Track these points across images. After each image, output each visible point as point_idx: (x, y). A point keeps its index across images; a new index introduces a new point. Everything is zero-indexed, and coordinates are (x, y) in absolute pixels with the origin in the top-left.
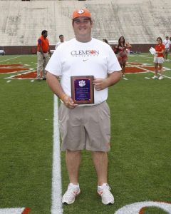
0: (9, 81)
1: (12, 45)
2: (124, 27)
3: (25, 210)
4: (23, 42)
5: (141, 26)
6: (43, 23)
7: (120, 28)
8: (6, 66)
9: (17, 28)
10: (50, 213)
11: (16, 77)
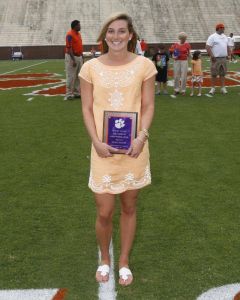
0: (30, 99)
1: (34, 44)
2: (206, 16)
3: (58, 293)
4: (50, 40)
5: (233, 15)
6: (81, 11)
7: (200, 16)
8: (26, 76)
9: (42, 19)
10: (97, 298)
11: (40, 93)
